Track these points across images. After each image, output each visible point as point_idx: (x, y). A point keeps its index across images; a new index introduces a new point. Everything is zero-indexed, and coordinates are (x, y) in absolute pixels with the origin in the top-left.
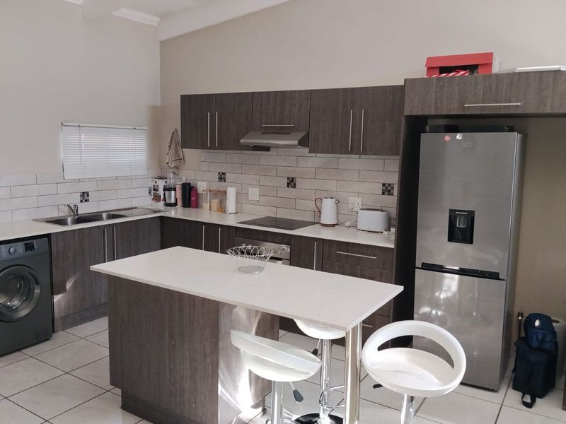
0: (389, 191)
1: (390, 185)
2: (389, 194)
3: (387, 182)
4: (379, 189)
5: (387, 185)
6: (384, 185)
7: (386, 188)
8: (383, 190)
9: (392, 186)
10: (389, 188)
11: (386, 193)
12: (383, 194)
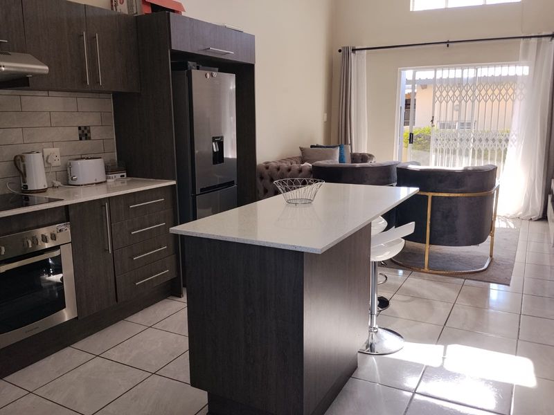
0: (86, 135)
1: (85, 128)
2: (86, 139)
3: (83, 124)
4: (75, 134)
5: (83, 129)
6: (80, 128)
7: (83, 131)
8: (80, 135)
9: (88, 128)
10: (86, 132)
11: (83, 138)
12: (81, 139)
